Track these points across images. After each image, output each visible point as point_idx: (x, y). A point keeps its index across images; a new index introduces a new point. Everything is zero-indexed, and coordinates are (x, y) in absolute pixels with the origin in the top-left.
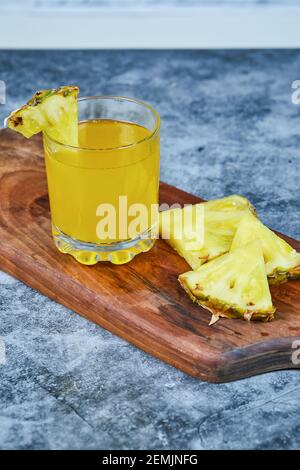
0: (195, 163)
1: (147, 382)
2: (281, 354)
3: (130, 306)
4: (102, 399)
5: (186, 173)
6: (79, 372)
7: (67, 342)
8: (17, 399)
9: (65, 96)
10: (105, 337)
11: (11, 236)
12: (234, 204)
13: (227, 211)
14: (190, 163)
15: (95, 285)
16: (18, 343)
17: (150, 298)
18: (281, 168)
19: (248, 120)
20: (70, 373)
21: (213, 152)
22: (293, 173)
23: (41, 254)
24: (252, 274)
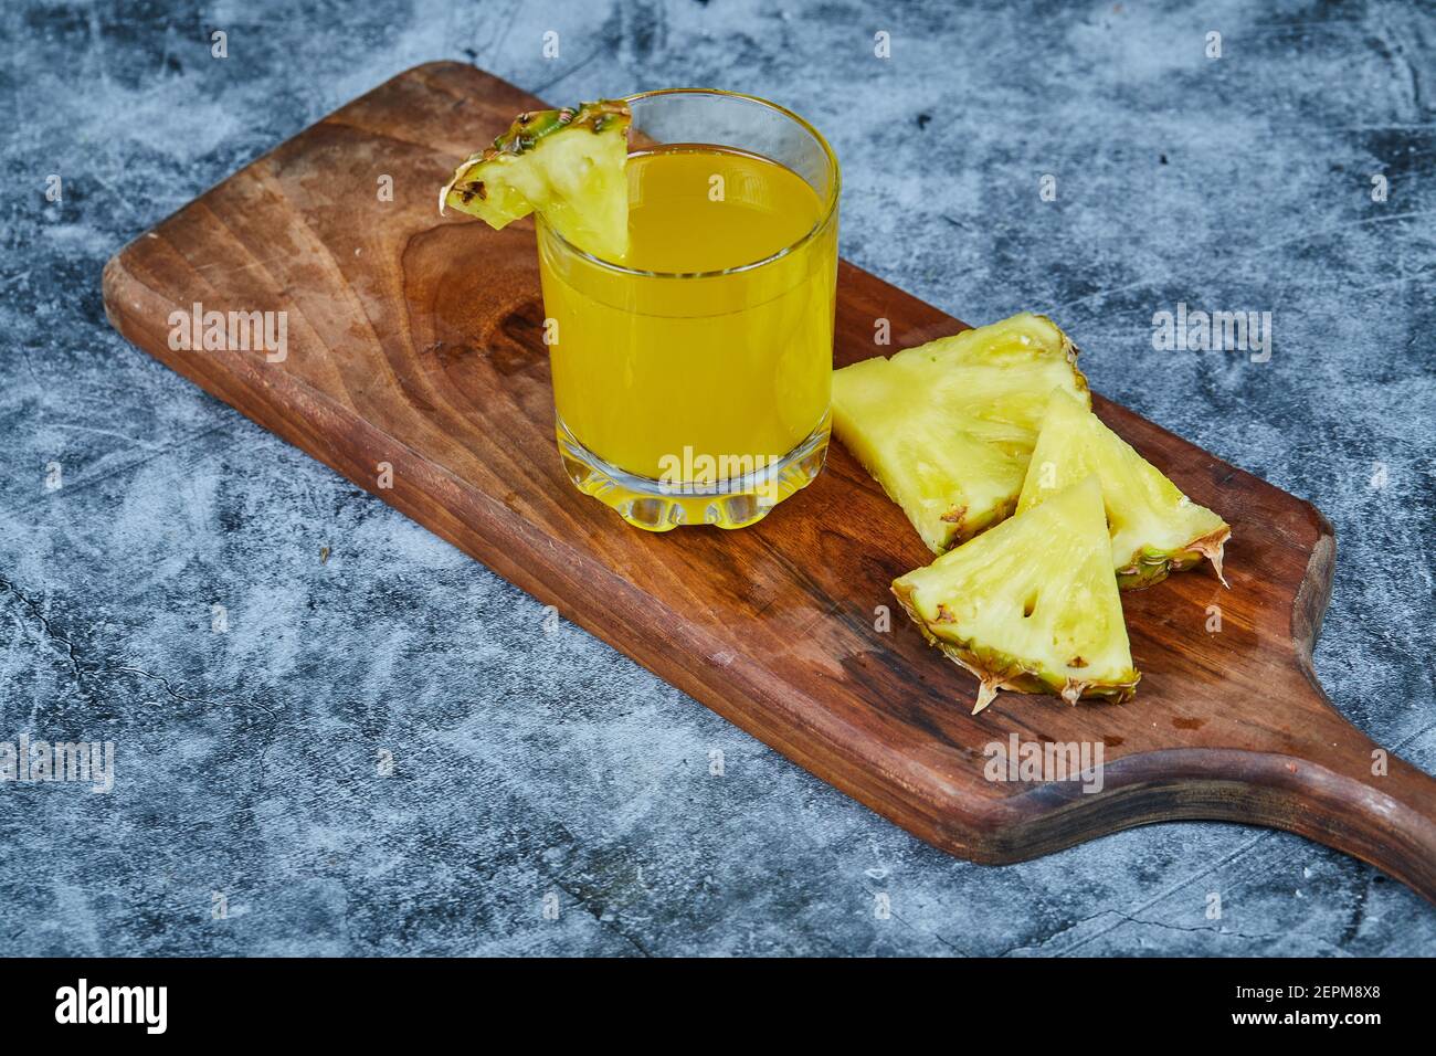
0: (911, 166)
1: (820, 864)
2: (1156, 790)
3: (768, 656)
4: (711, 920)
5: (887, 202)
6: (649, 836)
7: (610, 746)
8: (500, 921)
9: (595, 131)
10: (705, 731)
11: (448, 440)
12: (1025, 341)
13: (1006, 366)
14: (898, 165)
15: (676, 591)
16: (485, 751)
17: (820, 632)
18: (1140, 181)
19: (1049, 21)
20: (625, 839)
21: (958, 127)
22: (1171, 198)
23: (528, 496)
24: (1081, 576)
